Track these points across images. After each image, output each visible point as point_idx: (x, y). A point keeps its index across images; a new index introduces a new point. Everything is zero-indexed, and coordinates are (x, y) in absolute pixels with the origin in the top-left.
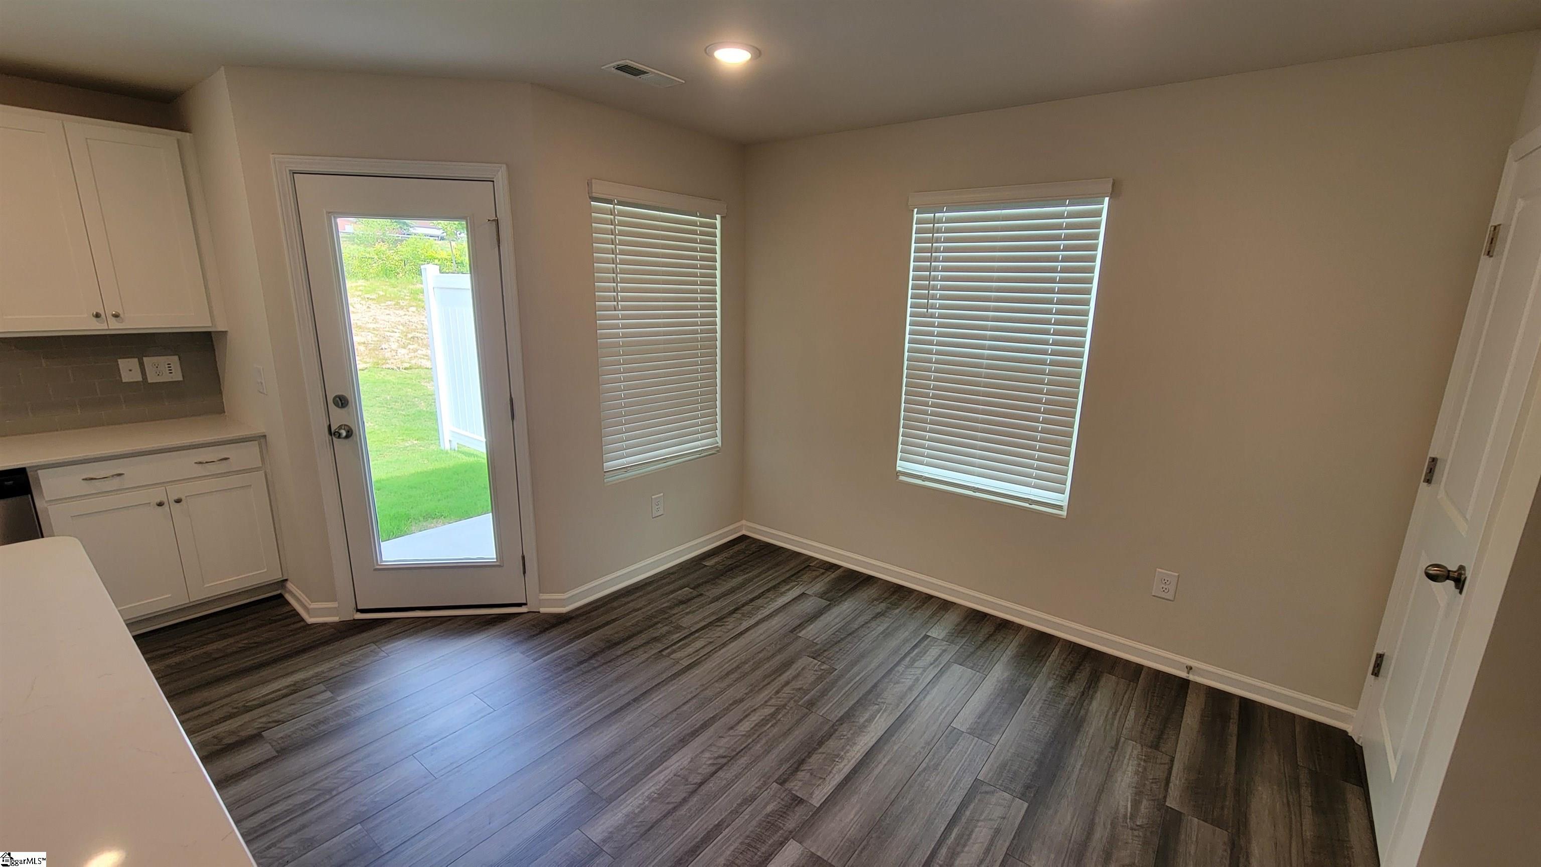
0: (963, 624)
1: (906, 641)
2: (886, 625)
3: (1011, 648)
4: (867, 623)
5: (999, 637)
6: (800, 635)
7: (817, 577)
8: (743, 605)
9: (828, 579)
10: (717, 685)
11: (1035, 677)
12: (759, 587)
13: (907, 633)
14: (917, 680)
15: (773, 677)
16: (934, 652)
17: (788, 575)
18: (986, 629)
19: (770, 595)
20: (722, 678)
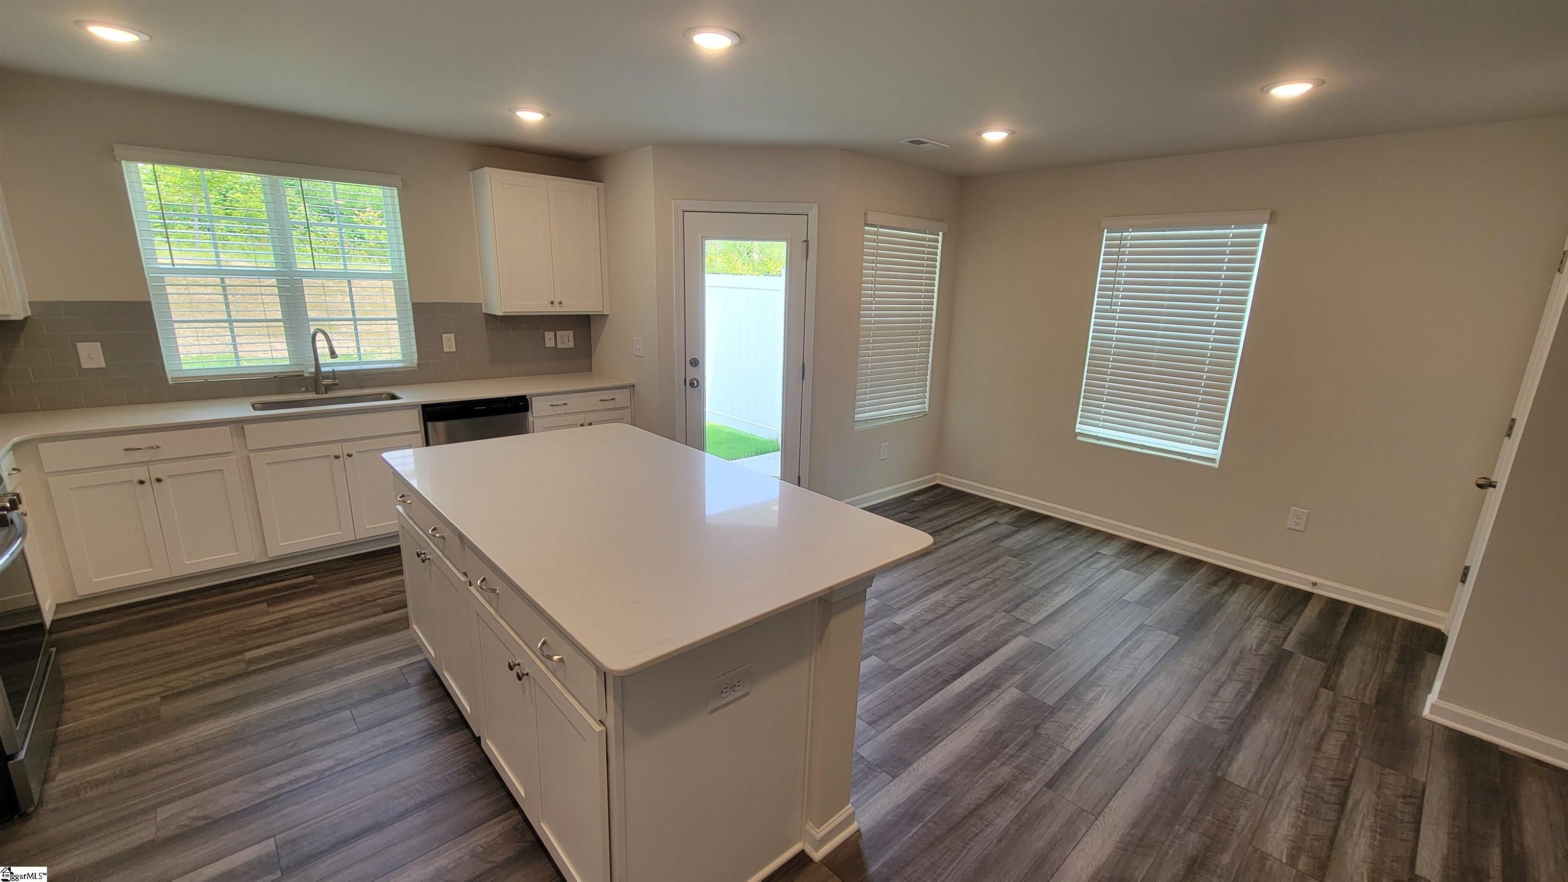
0: (1127, 549)
1: (1082, 554)
2: (1065, 544)
3: (1167, 564)
4: (1050, 542)
5: (1157, 558)
6: (1000, 544)
7: (1003, 514)
8: (952, 525)
9: (1014, 515)
10: (948, 565)
11: (1187, 581)
12: (961, 516)
13: (1082, 550)
14: (1094, 574)
15: (986, 564)
16: (1105, 562)
17: (981, 510)
18: (1145, 553)
19: (971, 521)
20: (950, 562)
